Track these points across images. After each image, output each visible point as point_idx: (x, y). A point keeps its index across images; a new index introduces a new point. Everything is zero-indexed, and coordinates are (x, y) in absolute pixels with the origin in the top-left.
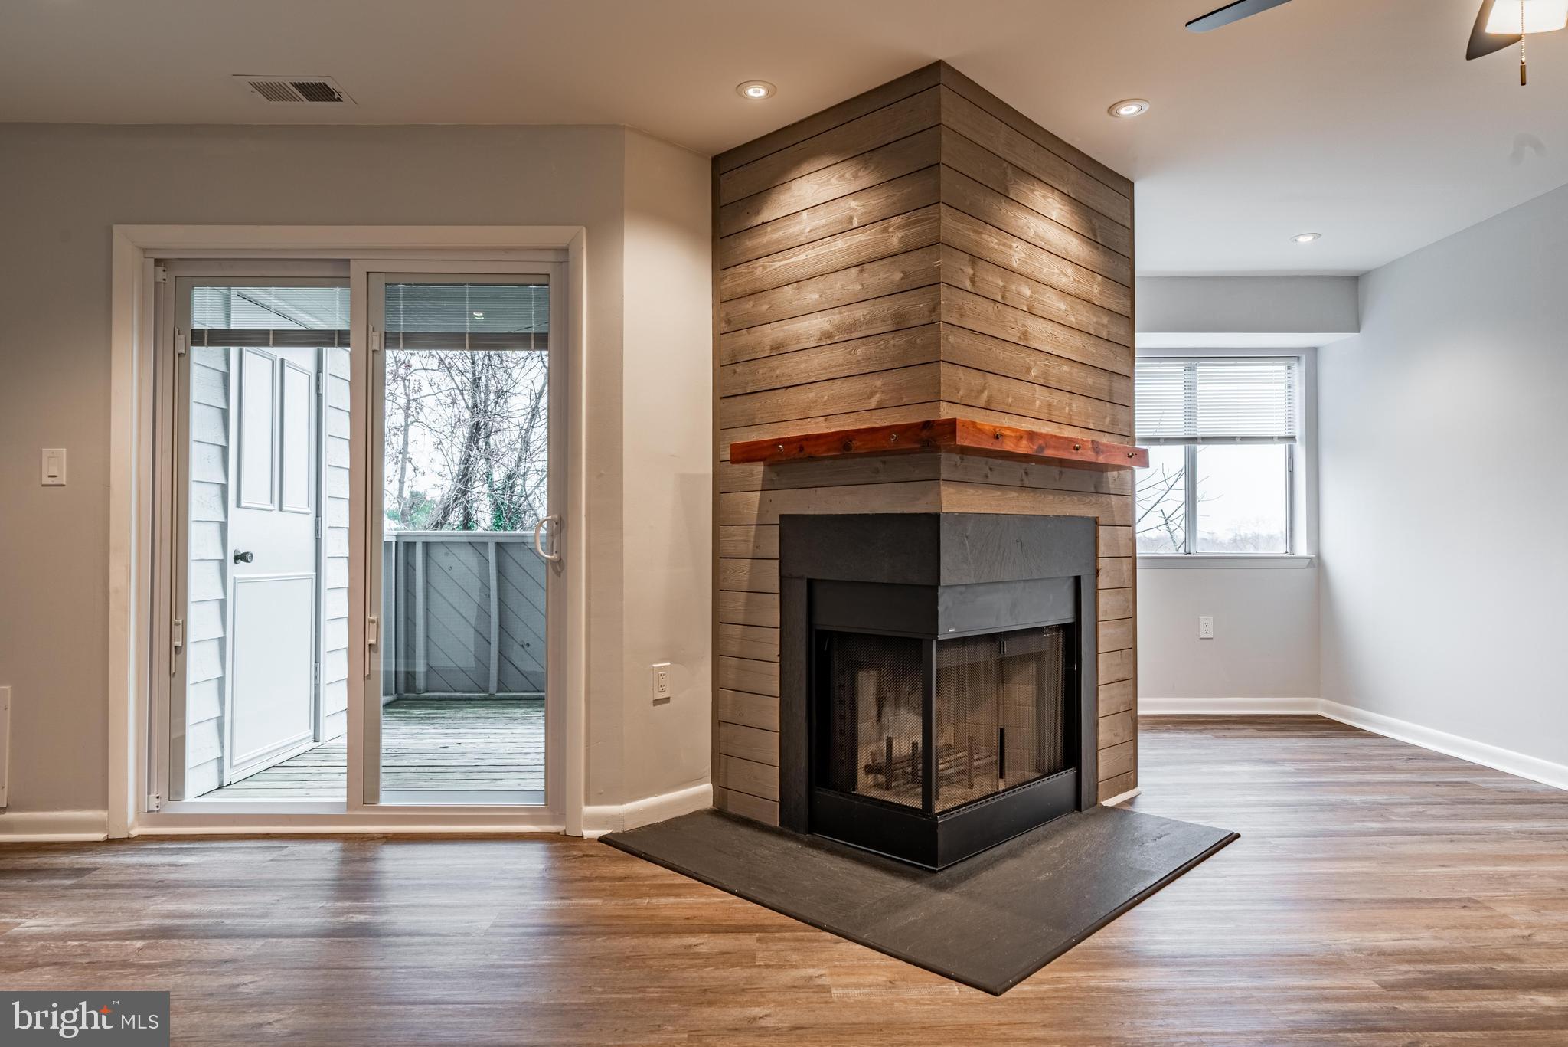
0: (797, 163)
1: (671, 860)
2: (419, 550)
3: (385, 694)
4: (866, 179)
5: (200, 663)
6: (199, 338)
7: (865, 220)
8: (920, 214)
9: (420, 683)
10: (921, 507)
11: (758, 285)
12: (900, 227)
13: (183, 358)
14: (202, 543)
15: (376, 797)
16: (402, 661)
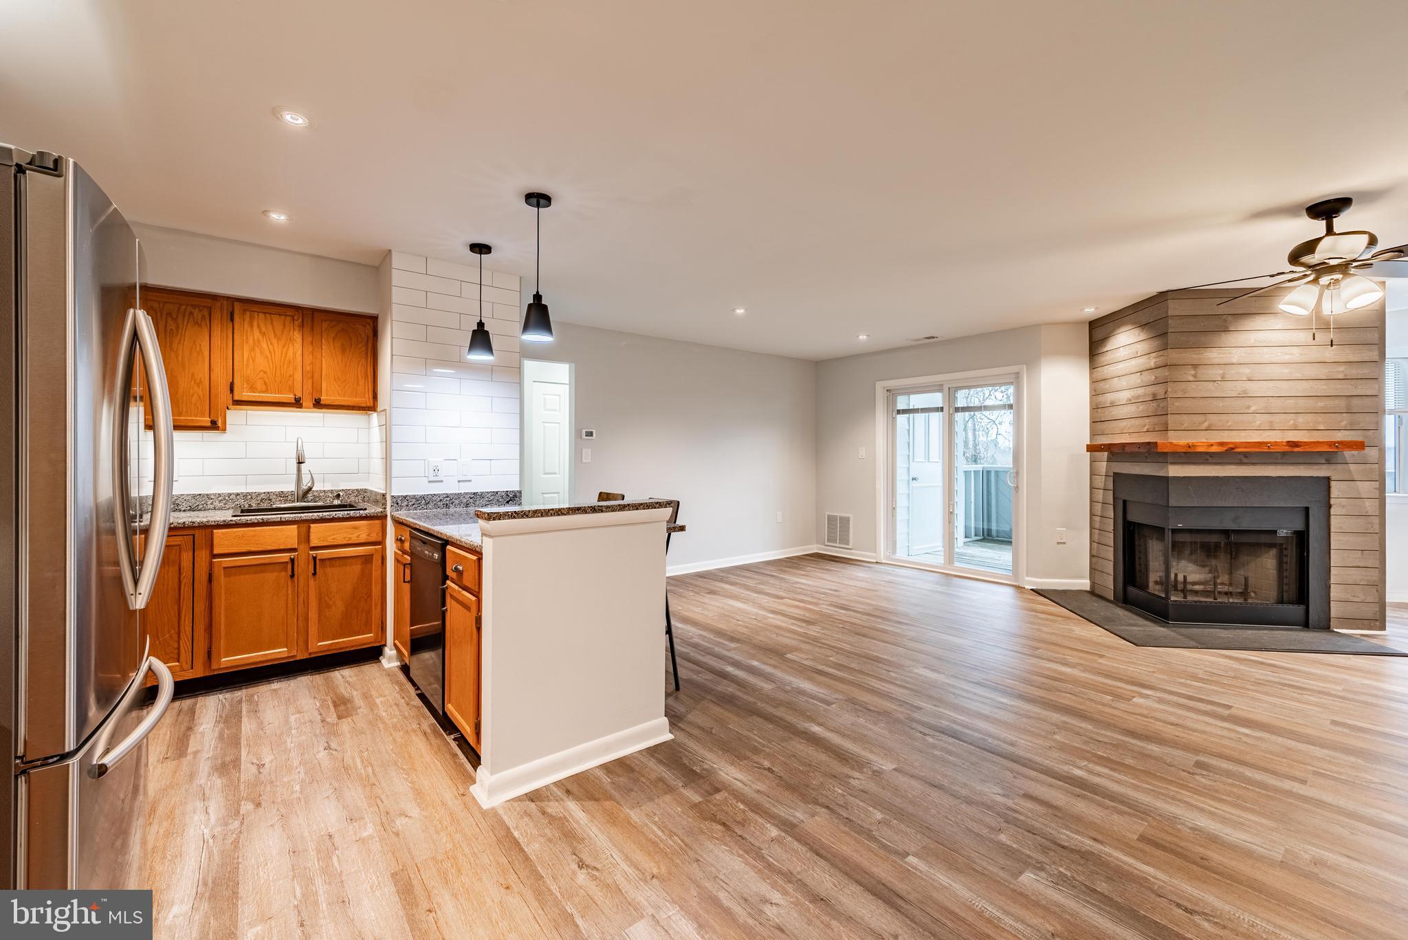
0: (1119, 327)
1: (1052, 598)
2: (993, 474)
3: (976, 535)
4: (1143, 336)
5: (901, 515)
6: (899, 412)
7: (1143, 353)
8: (1161, 353)
9: (994, 533)
10: (1162, 474)
11: (1105, 377)
12: (1155, 358)
13: (894, 419)
14: (901, 475)
15: (953, 563)
16: (985, 523)
